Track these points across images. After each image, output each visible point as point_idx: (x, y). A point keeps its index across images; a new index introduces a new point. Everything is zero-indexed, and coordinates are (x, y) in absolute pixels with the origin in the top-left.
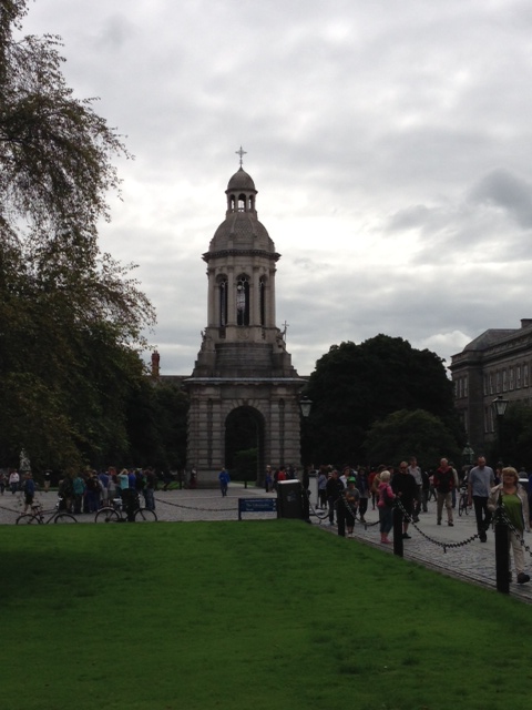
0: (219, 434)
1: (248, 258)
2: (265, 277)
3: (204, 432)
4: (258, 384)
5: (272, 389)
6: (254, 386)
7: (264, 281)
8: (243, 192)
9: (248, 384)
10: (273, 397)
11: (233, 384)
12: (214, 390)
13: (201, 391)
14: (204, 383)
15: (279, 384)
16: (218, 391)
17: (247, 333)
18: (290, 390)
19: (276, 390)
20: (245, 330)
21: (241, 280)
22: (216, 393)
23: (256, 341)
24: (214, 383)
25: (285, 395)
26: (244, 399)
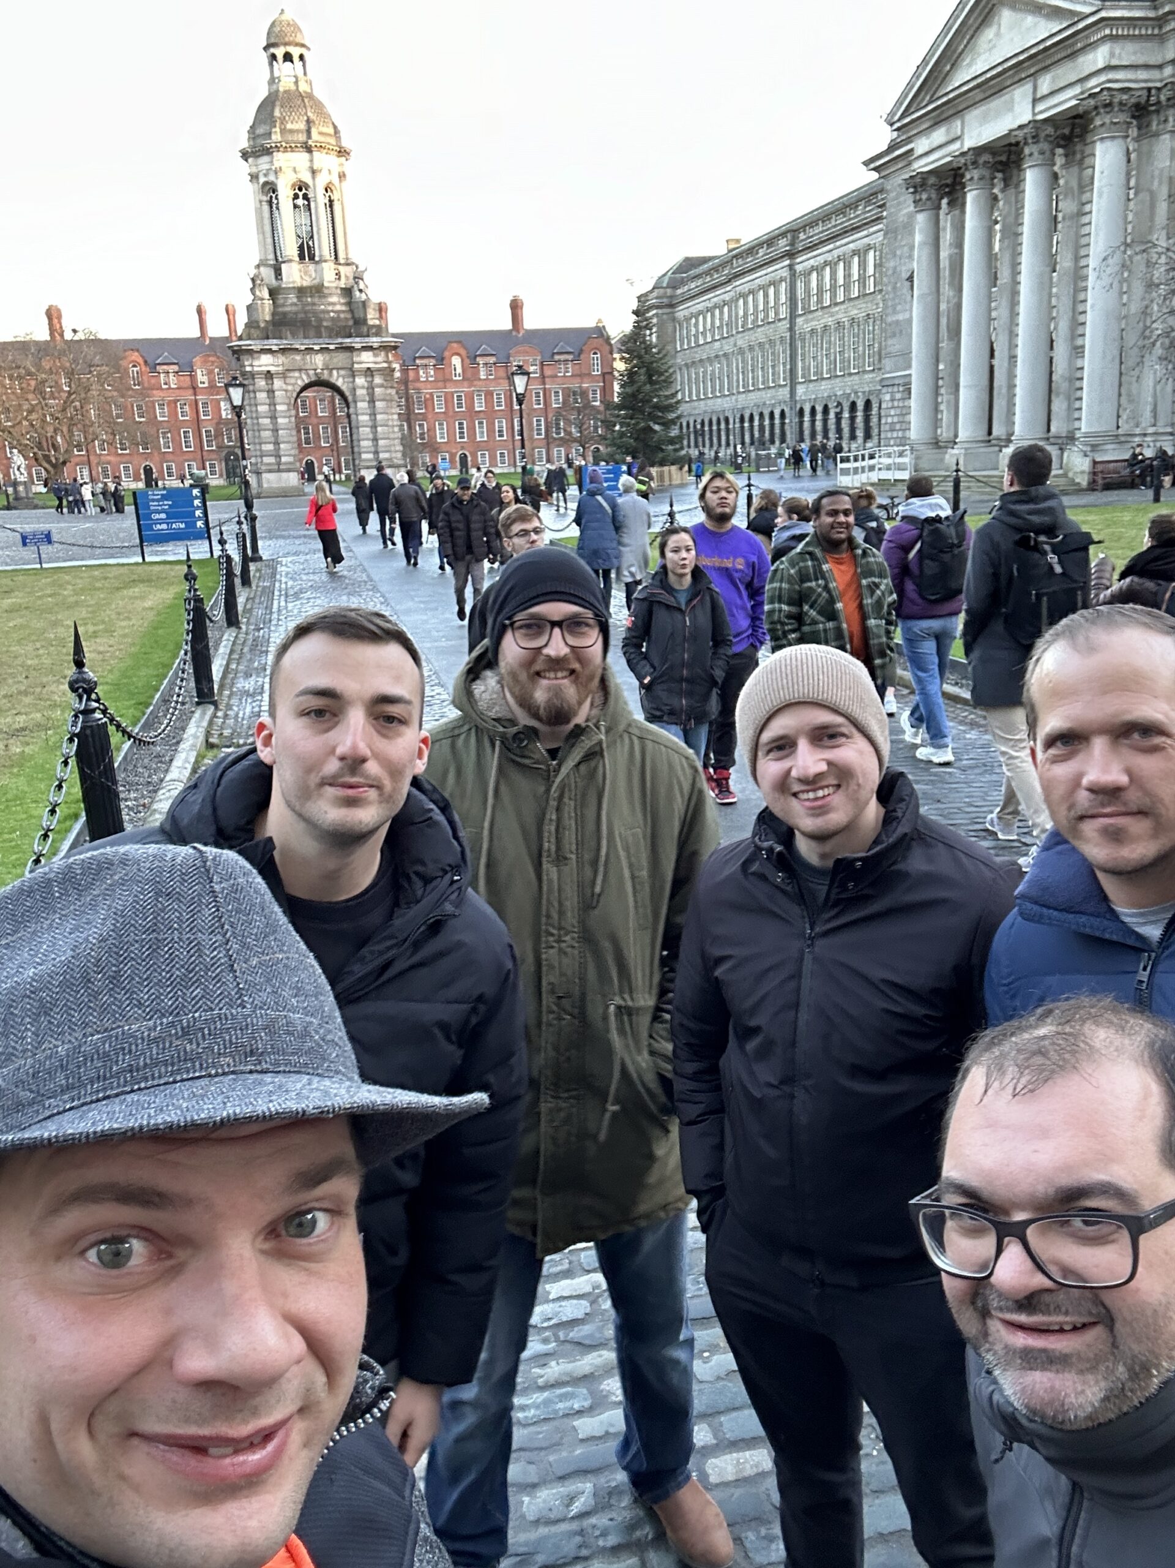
0: (286, 420)
1: (303, 156)
2: (333, 185)
3: (266, 419)
4: (333, 348)
5: (354, 353)
6: (329, 351)
7: (332, 192)
8: (288, 49)
9: (319, 348)
10: (356, 365)
11: (299, 349)
12: (273, 359)
13: (255, 359)
14: (257, 349)
15: (362, 346)
16: (278, 359)
17: (314, 272)
18: (379, 355)
19: (360, 355)
20: (310, 267)
21: (297, 191)
22: (276, 363)
23: (326, 284)
24: (272, 347)
25: (373, 363)
26: (317, 369)
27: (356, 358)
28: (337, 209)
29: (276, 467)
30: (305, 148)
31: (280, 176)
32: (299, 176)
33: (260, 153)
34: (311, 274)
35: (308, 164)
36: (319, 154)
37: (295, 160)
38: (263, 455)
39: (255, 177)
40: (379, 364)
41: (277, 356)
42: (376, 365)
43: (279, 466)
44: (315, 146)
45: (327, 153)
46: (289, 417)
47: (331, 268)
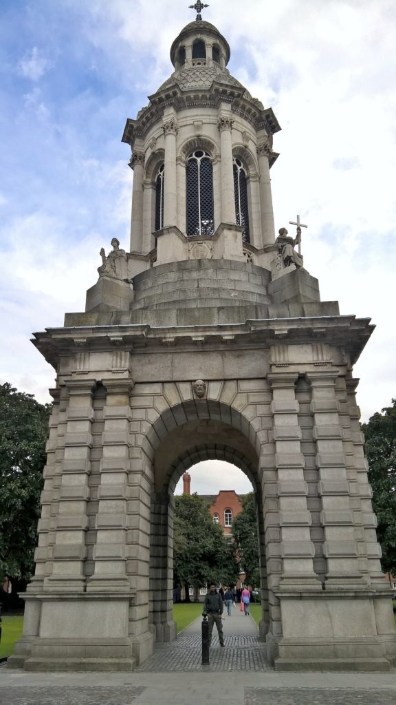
2: (247, 157)
3: (77, 476)
4: (231, 338)
5: (273, 349)
6: (222, 346)
7: (246, 166)
8: (199, 36)
9: (202, 339)
10: (275, 370)
11: (164, 341)
12: (111, 359)
13: (78, 361)
14: (81, 338)
15: (290, 331)
16: (121, 359)
17: (209, 251)
18: (324, 352)
19: (284, 351)
20: (203, 244)
21: (194, 157)
22: (116, 367)
23: (227, 257)
24: (109, 335)
25: (312, 366)
26: (195, 381)
27: (276, 357)
28: (253, 187)
29: (78, 587)
30: (210, 99)
31: (171, 134)
32: (198, 133)
33: (148, 125)
34: (205, 254)
35: (213, 119)
36: (230, 106)
37: (194, 116)
38: (56, 558)
39: (140, 159)
40: (325, 367)
41: (121, 355)
42: (317, 367)
43: (85, 586)
44: (224, 92)
45: (241, 115)
46: (128, 473)
47: (236, 237)
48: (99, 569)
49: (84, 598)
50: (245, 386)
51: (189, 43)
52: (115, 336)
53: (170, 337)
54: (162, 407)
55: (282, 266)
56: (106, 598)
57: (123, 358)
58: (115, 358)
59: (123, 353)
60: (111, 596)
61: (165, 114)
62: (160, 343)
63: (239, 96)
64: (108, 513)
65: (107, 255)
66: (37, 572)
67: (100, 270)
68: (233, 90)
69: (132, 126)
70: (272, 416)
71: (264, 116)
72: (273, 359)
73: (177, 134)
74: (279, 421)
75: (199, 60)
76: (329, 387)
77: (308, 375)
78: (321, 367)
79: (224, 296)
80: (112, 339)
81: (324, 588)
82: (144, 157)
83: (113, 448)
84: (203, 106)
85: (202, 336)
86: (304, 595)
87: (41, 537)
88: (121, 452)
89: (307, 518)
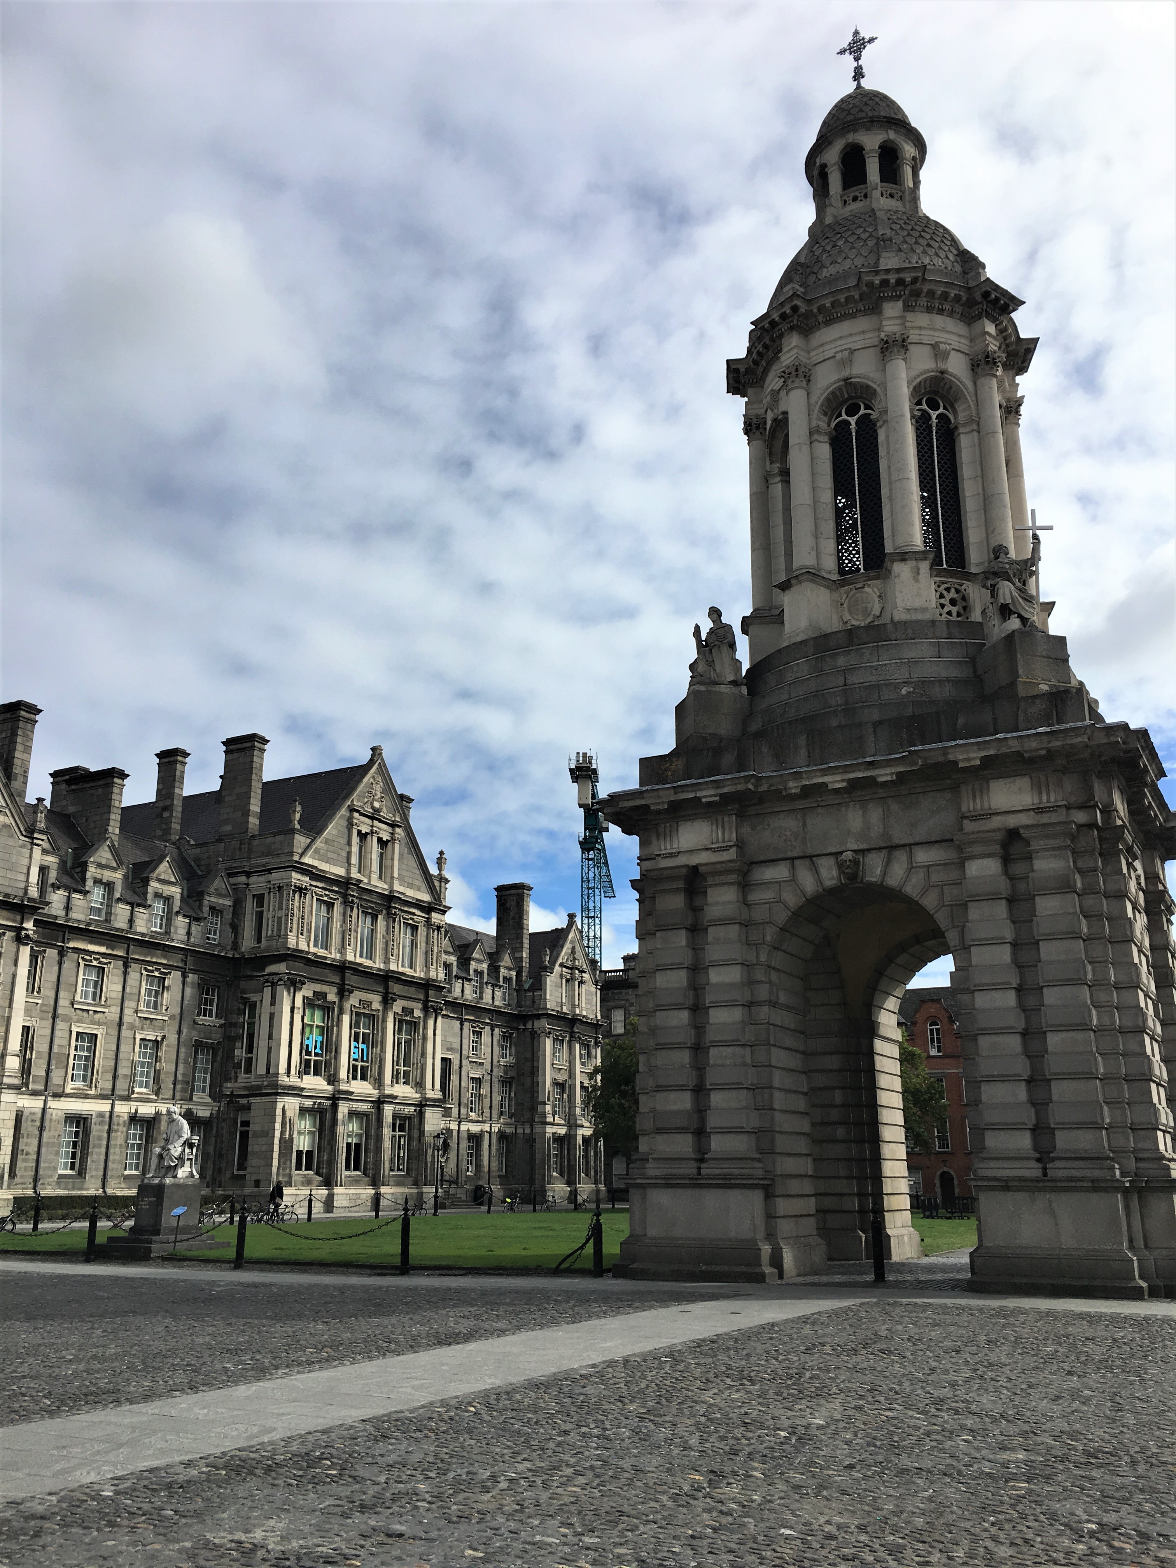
1: (863, 323)
2: (951, 388)
3: (676, 1013)
4: (889, 778)
5: (963, 788)
6: (881, 791)
7: (951, 405)
8: (851, 138)
9: (844, 784)
10: (969, 826)
11: (784, 793)
12: (710, 828)
13: (662, 839)
14: (659, 804)
15: (983, 759)
16: (723, 828)
17: (877, 599)
18: (1051, 786)
19: (981, 791)
20: (867, 589)
21: (844, 417)
22: (717, 842)
23: (900, 616)
24: (699, 794)
25: (1032, 813)
26: (842, 853)
27: (968, 805)
28: (965, 444)
29: (689, 1169)
30: (861, 299)
31: (796, 388)
32: (846, 374)
33: (763, 363)
34: (869, 606)
35: (872, 339)
36: (900, 304)
37: (836, 340)
38: (657, 1129)
39: (758, 428)
40: (1053, 815)
41: (723, 822)
42: (1040, 815)
43: (699, 1168)
44: (885, 283)
45: (929, 310)
46: (749, 1005)
47: (918, 574)
48: (717, 1144)
49: (697, 1183)
50: (922, 856)
51: (832, 156)
52: (708, 795)
53: (794, 787)
54: (792, 899)
55: (996, 620)
56: (727, 1183)
57: (727, 827)
58: (714, 827)
59: (726, 819)
60: (733, 1182)
61: (785, 349)
62: (779, 796)
63: (915, 280)
64: (723, 1065)
65: (703, 638)
66: (641, 1149)
67: (692, 667)
68: (901, 275)
69: (737, 371)
70: (964, 906)
71: (979, 298)
72: (964, 809)
73: (809, 380)
74: (974, 912)
75: (854, 191)
76: (1059, 848)
77: (1022, 831)
78: (1045, 815)
79: (887, 695)
80: (704, 800)
81: (1045, 1175)
82: (765, 423)
83: (722, 968)
84: (852, 316)
85: (843, 781)
86: (1010, 1184)
87: (642, 1099)
88: (733, 975)
89: (1022, 1067)
